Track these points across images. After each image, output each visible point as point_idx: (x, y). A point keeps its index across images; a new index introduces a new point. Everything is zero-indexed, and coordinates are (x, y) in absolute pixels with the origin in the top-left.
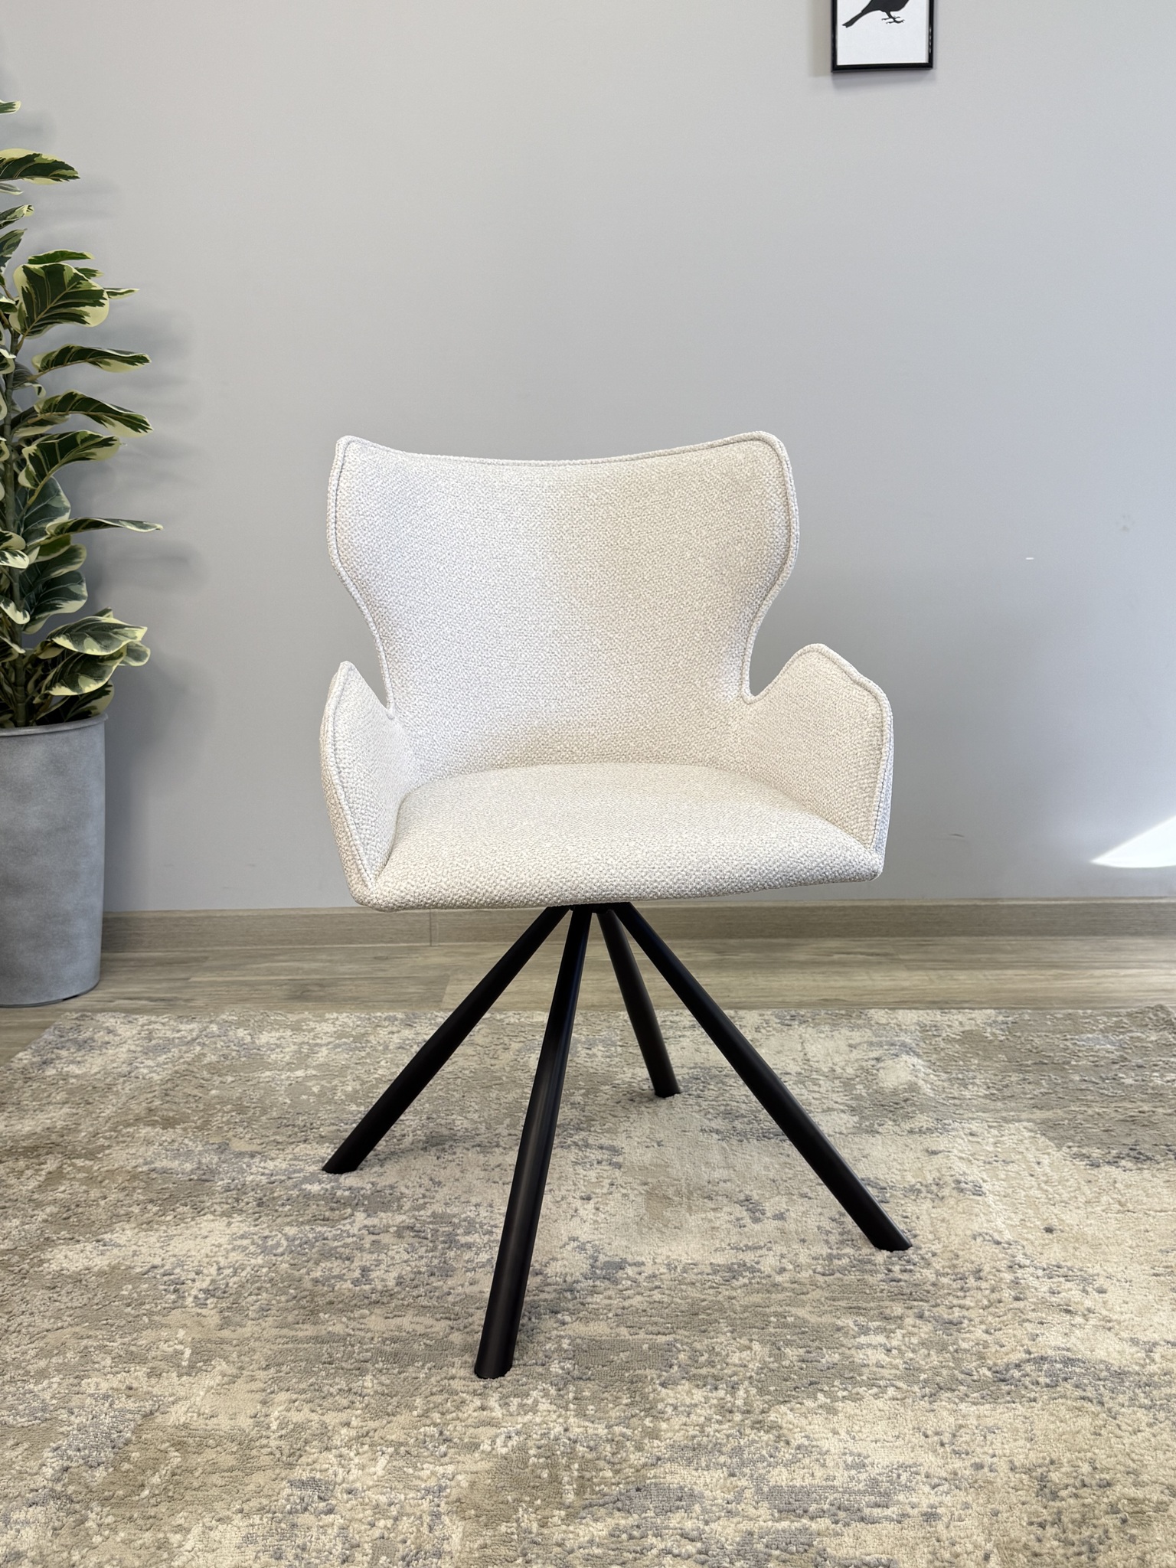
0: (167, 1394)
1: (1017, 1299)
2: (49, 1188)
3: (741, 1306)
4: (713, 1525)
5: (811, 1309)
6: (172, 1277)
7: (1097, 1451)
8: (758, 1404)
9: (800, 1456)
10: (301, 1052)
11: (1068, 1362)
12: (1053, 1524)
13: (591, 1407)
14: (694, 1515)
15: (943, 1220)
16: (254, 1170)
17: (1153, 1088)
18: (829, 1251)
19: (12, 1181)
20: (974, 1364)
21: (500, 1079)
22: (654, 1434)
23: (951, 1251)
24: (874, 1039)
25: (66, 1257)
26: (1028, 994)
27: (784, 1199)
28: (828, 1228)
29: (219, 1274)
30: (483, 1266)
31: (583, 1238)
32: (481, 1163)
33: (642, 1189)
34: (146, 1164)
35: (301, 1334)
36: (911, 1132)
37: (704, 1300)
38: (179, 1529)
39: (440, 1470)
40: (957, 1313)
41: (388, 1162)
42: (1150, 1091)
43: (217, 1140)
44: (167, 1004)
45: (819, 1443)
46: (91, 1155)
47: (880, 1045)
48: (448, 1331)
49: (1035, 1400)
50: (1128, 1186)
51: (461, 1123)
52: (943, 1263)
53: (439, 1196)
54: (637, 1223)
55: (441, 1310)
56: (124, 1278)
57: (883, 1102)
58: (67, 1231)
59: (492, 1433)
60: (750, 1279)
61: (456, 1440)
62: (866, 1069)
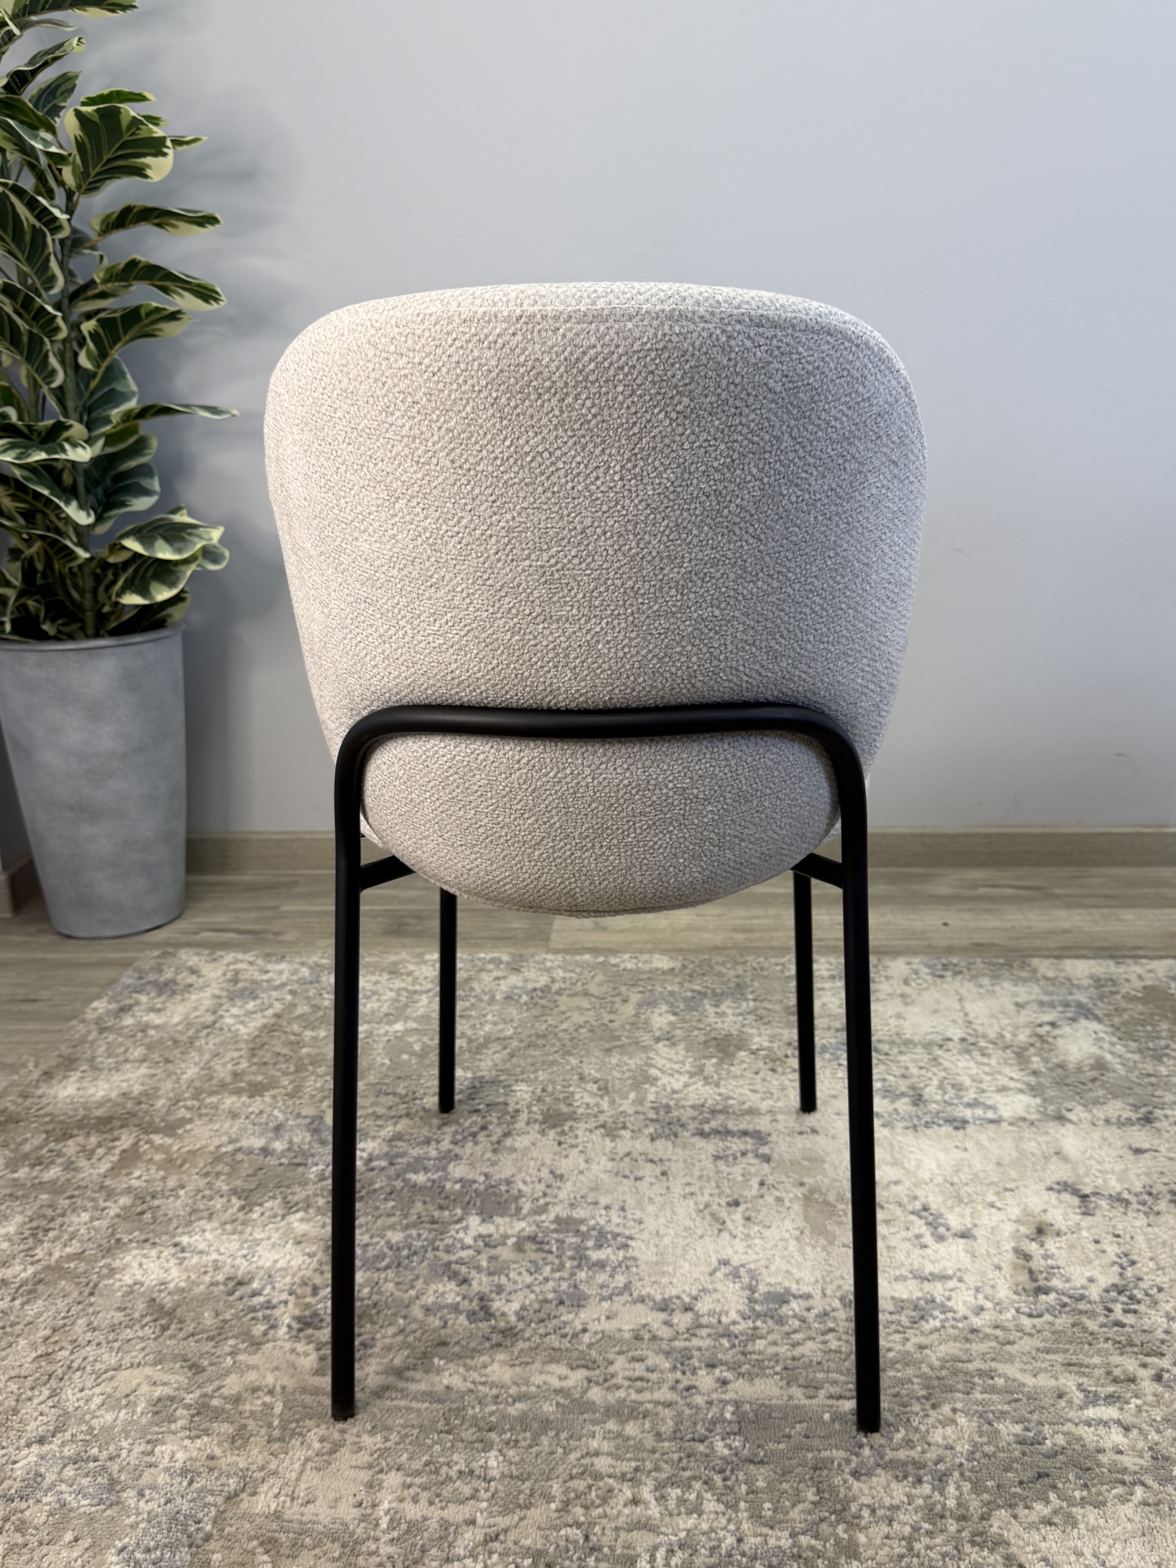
0: (255, 1467)
2: (124, 1172)
3: (938, 1359)
5: (1021, 1365)
6: (261, 1299)
8: (975, 1504)
10: (399, 1001)
13: (767, 1505)
15: (1164, 1243)
19: (83, 1162)
22: (850, 1551)
25: (141, 1265)
27: (968, 1210)
28: (1026, 1251)
29: (314, 1296)
30: (620, 1294)
31: (736, 1261)
32: (607, 1150)
33: (799, 1192)
34: (230, 1142)
35: (413, 1387)
36: (1107, 1121)
37: (890, 1350)
43: (306, 1113)
46: (170, 1129)
47: (1052, 1005)
48: (585, 1384)
51: (580, 1097)
53: (562, 1195)
54: (798, 1239)
55: (575, 1354)
56: (206, 1299)
57: (1067, 1081)
58: (141, 1231)
59: (651, 1543)
60: (942, 1321)
61: (606, 1550)
62: (1041, 1037)
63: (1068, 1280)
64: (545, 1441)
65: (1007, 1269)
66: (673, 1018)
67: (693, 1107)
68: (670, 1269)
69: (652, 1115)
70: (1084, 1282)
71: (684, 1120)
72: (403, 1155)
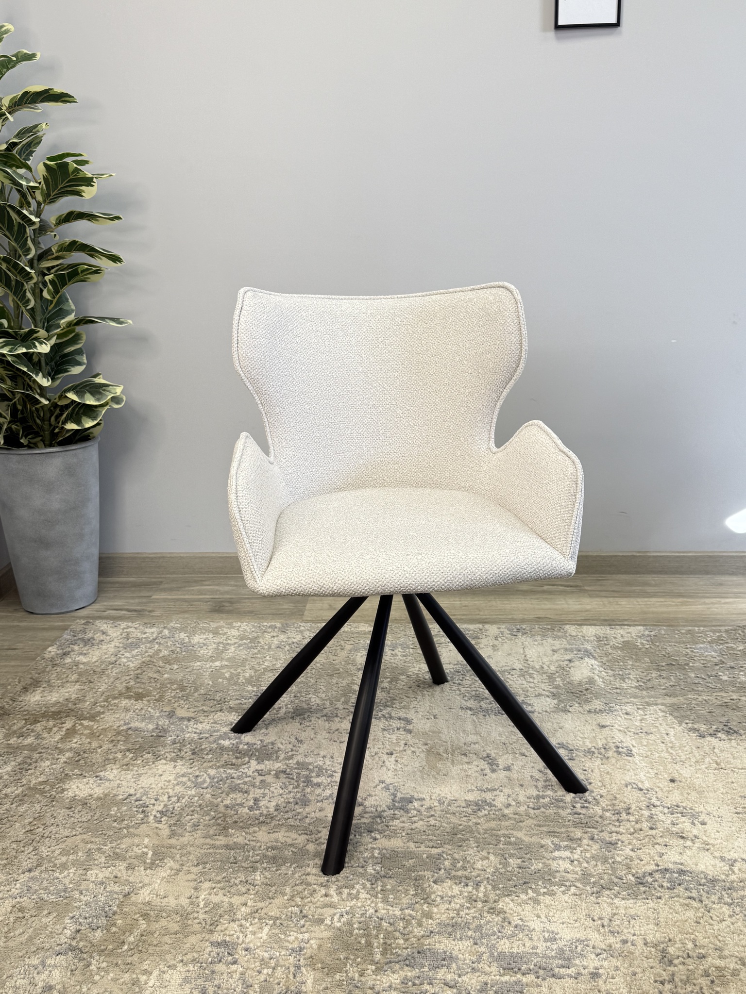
0: (138, 881)
1: (651, 828)
2: (68, 740)
3: (483, 829)
4: (464, 978)
5: (526, 832)
6: (141, 802)
7: (697, 934)
8: (492, 896)
9: (517, 932)
10: (218, 649)
11: (682, 872)
12: (669, 982)
13: (391, 896)
14: (452, 970)
15: (608, 773)
16: (190, 730)
17: (740, 683)
18: (538, 793)
19: (46, 735)
20: (624, 872)
21: (339, 670)
22: (429, 915)
23: (612, 794)
24: (568, 647)
25: (78, 787)
26: (665, 615)
27: (511, 757)
28: (537, 777)
29: (169, 801)
31: (388, 781)
32: (327, 728)
33: (424, 748)
34: (125, 724)
35: (218, 843)
36: (589, 712)
37: (461, 825)
38: (146, 972)
39: (300, 936)
40: (615, 837)
41: (271, 726)
42: (738, 685)
43: (168, 709)
44: (138, 614)
45: (528, 924)
46: (92, 718)
47: (571, 650)
48: (306, 842)
49: (660, 898)
50: (722, 751)
51: (315, 700)
52: (607, 802)
53: (301, 751)
54: (421, 771)
55: (302, 828)
56: (113, 802)
57: (573, 690)
58: (79, 770)
59: (332, 913)
60: (489, 811)
61: (310, 917)
62: (562, 667)
64: (284, 868)
65: (526, 787)
72: (218, 731)
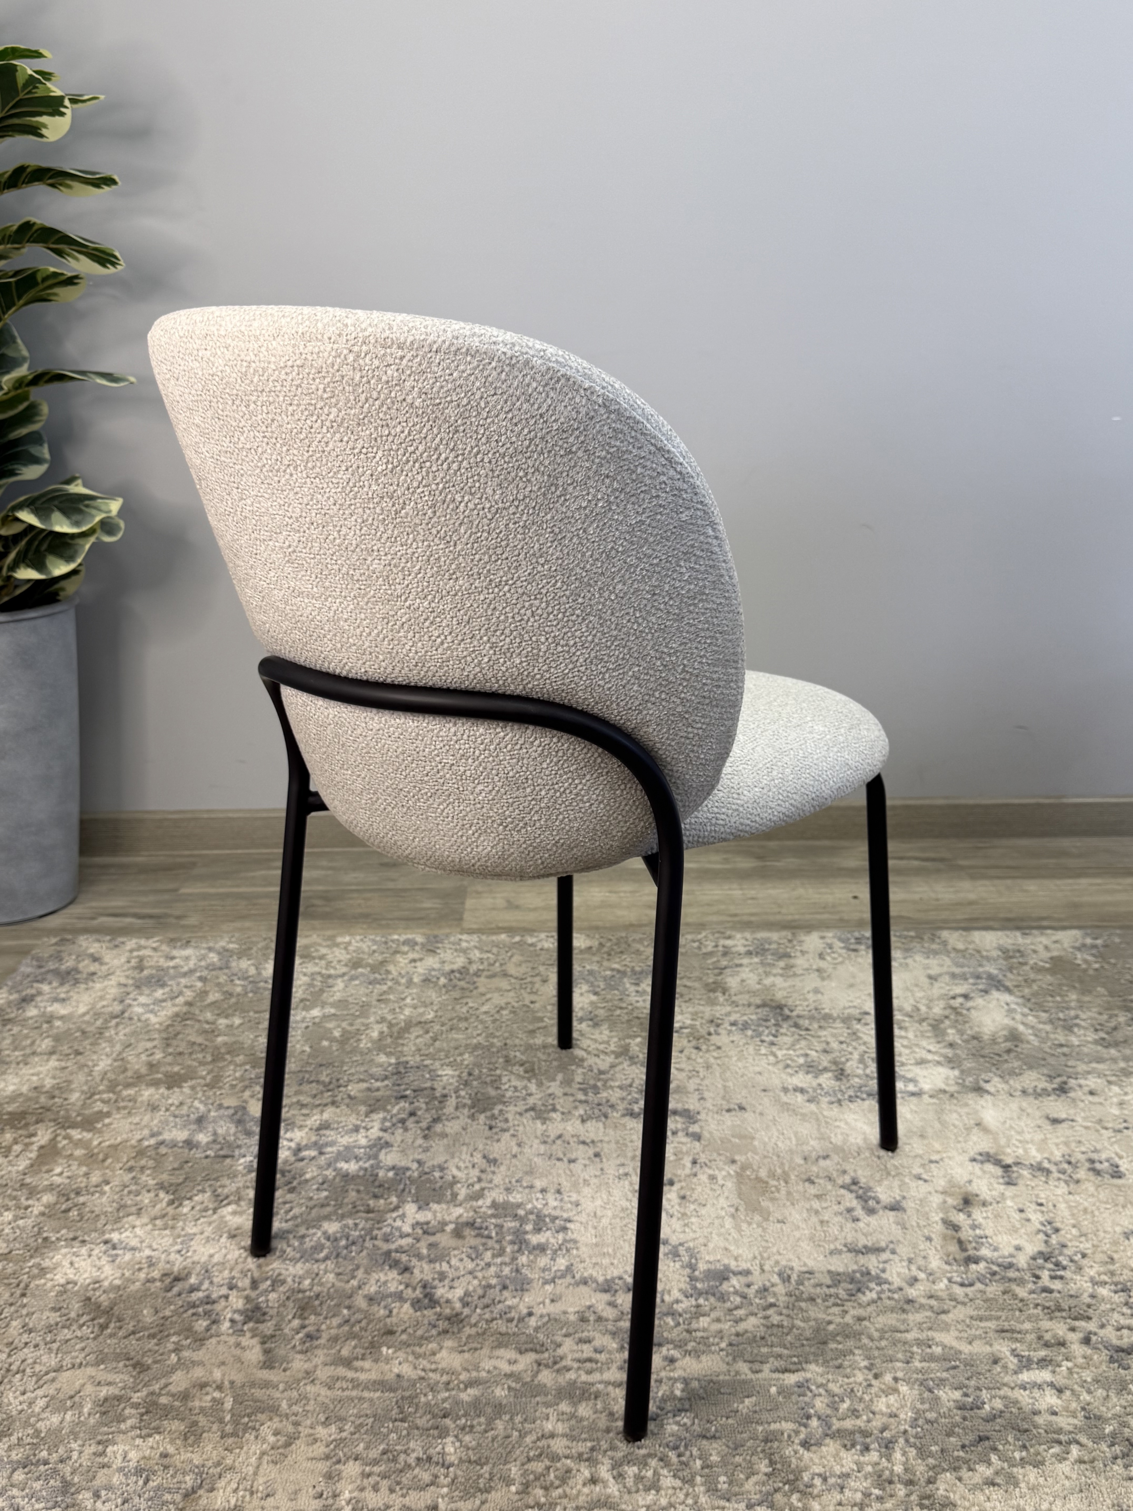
0: (210, 1463)
2: (44, 1168)
3: (877, 1330)
5: (957, 1334)
6: (200, 1294)
8: (922, 1471)
10: (314, 986)
13: (722, 1479)
15: (1085, 1210)
18: (962, 1253)
23: (1103, 1252)
24: (956, 970)
25: (72, 1264)
26: (1111, 909)
27: (897, 1183)
28: (955, 1222)
30: (563, 1276)
31: (674, 1240)
32: (539, 1133)
33: (732, 1170)
34: (153, 1135)
35: (363, 1377)
36: (1024, 1092)
37: (830, 1323)
43: (231, 1103)
44: (157, 922)
46: (89, 1123)
47: (964, 977)
48: (535, 1368)
52: (1097, 1268)
53: (497, 1179)
54: (733, 1216)
55: (523, 1338)
56: (144, 1295)
57: (983, 1052)
58: (69, 1228)
60: (878, 1293)
62: (954, 1009)
63: (996, 1249)
64: (500, 1425)
65: (937, 1241)
66: (594, 998)
67: (621, 1087)
68: (610, 1251)
69: (581, 1096)
70: (1011, 1250)
71: (613, 1100)
72: (332, 1144)
